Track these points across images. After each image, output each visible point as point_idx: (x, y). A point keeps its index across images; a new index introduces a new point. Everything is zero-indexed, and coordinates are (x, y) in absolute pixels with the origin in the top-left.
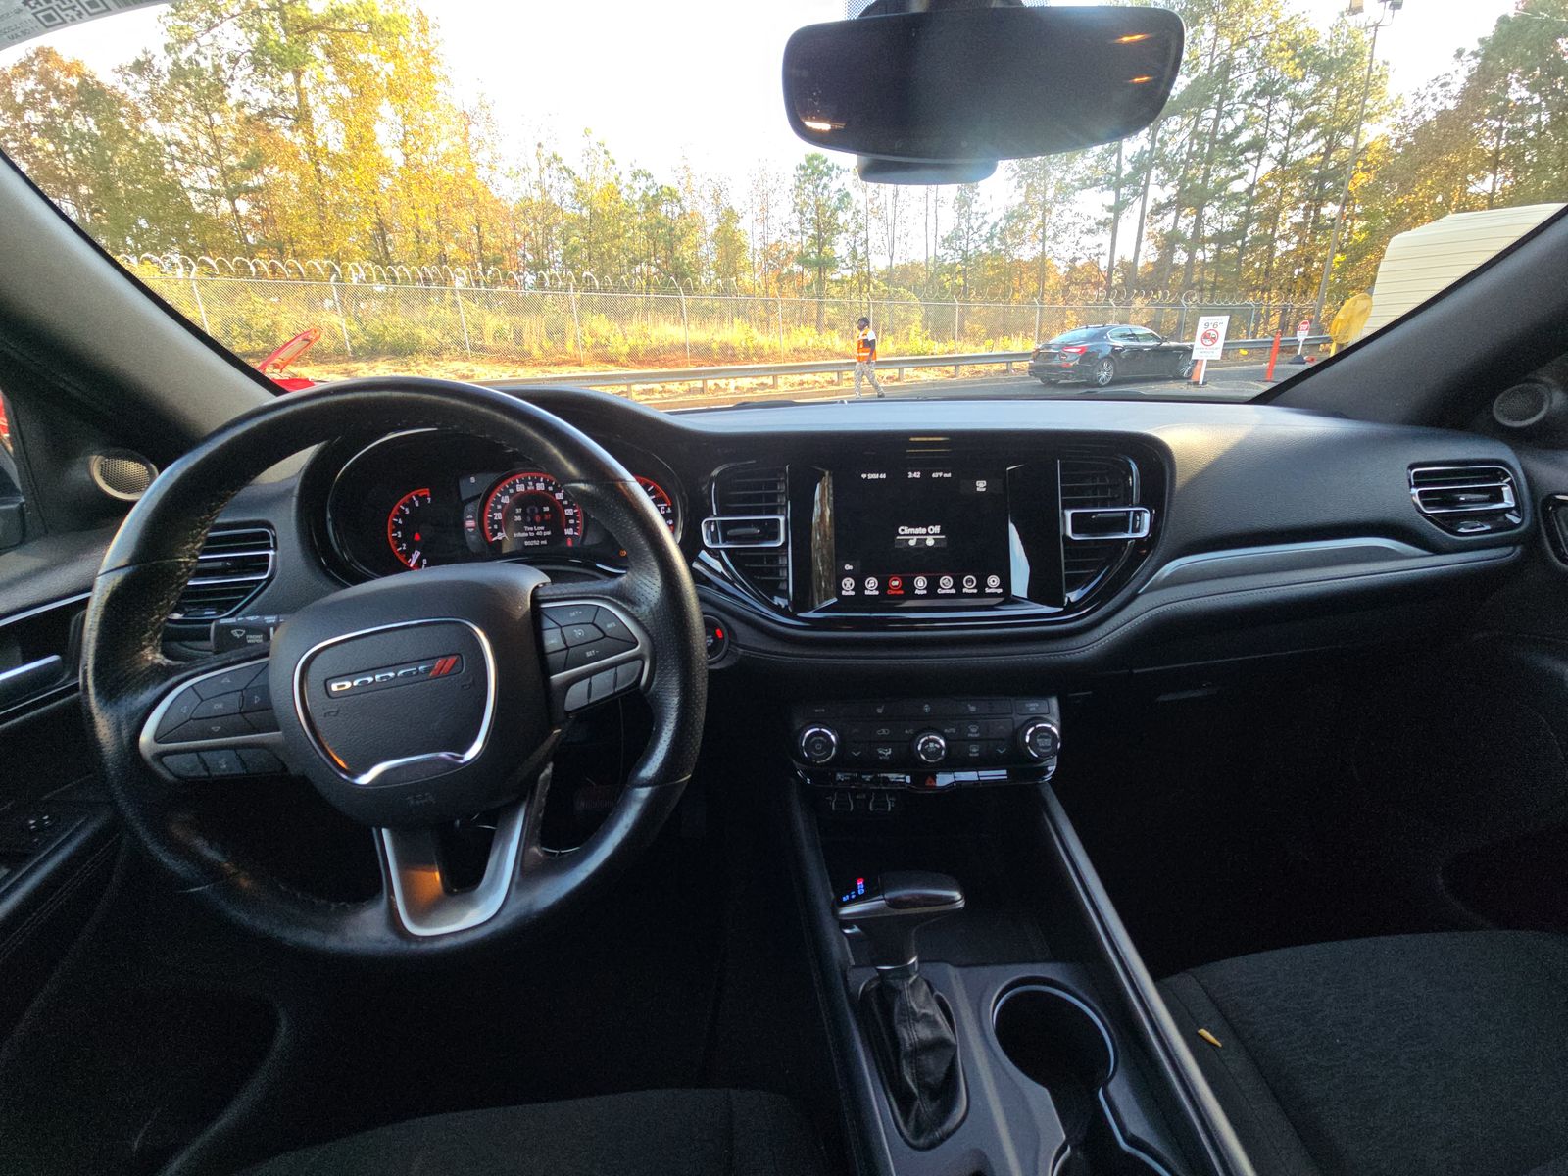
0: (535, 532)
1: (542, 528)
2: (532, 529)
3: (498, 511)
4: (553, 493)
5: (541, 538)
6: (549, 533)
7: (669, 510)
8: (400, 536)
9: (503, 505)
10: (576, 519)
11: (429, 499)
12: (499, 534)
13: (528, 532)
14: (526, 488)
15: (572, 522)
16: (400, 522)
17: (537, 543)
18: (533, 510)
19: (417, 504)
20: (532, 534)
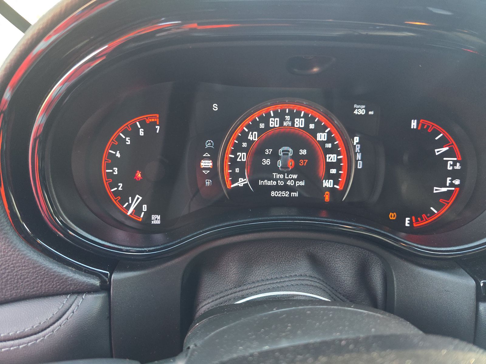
0: (285, 180)
1: (295, 176)
2: (282, 176)
3: (243, 150)
4: (314, 133)
5: (291, 189)
6: (302, 183)
7: (458, 167)
8: (116, 173)
9: (250, 142)
10: (339, 168)
11: (158, 127)
12: (241, 180)
13: (276, 180)
14: (281, 124)
15: (333, 171)
16: (118, 155)
17: (286, 194)
18: (286, 153)
19: (142, 133)
20: (281, 183)
